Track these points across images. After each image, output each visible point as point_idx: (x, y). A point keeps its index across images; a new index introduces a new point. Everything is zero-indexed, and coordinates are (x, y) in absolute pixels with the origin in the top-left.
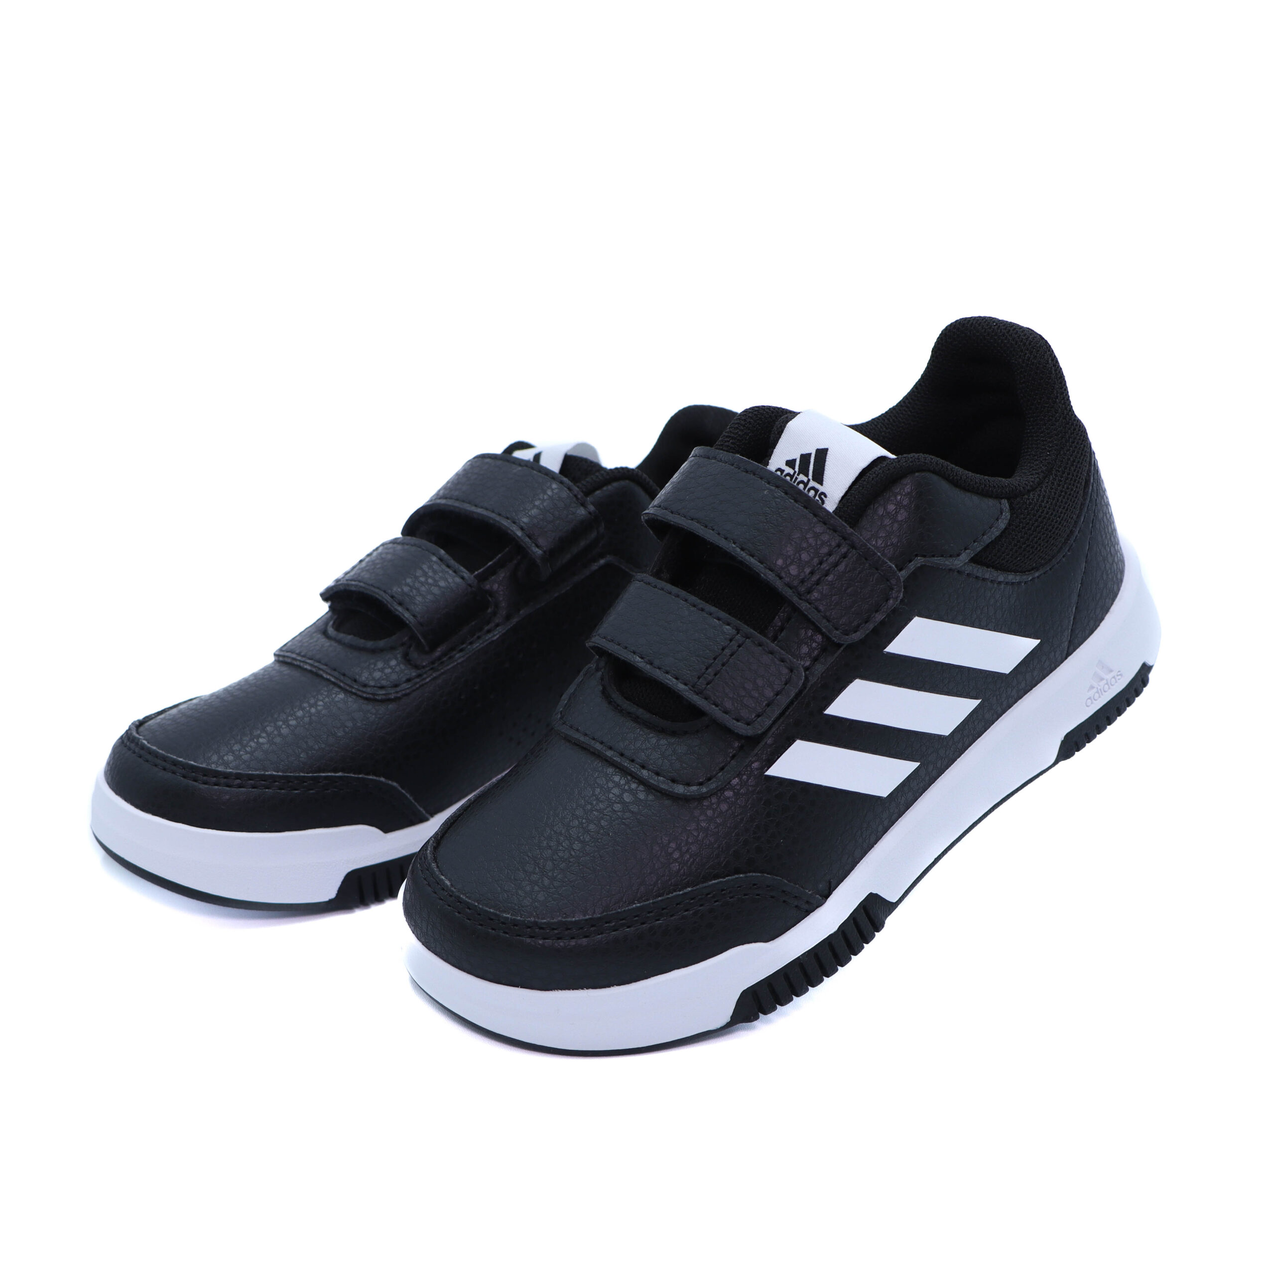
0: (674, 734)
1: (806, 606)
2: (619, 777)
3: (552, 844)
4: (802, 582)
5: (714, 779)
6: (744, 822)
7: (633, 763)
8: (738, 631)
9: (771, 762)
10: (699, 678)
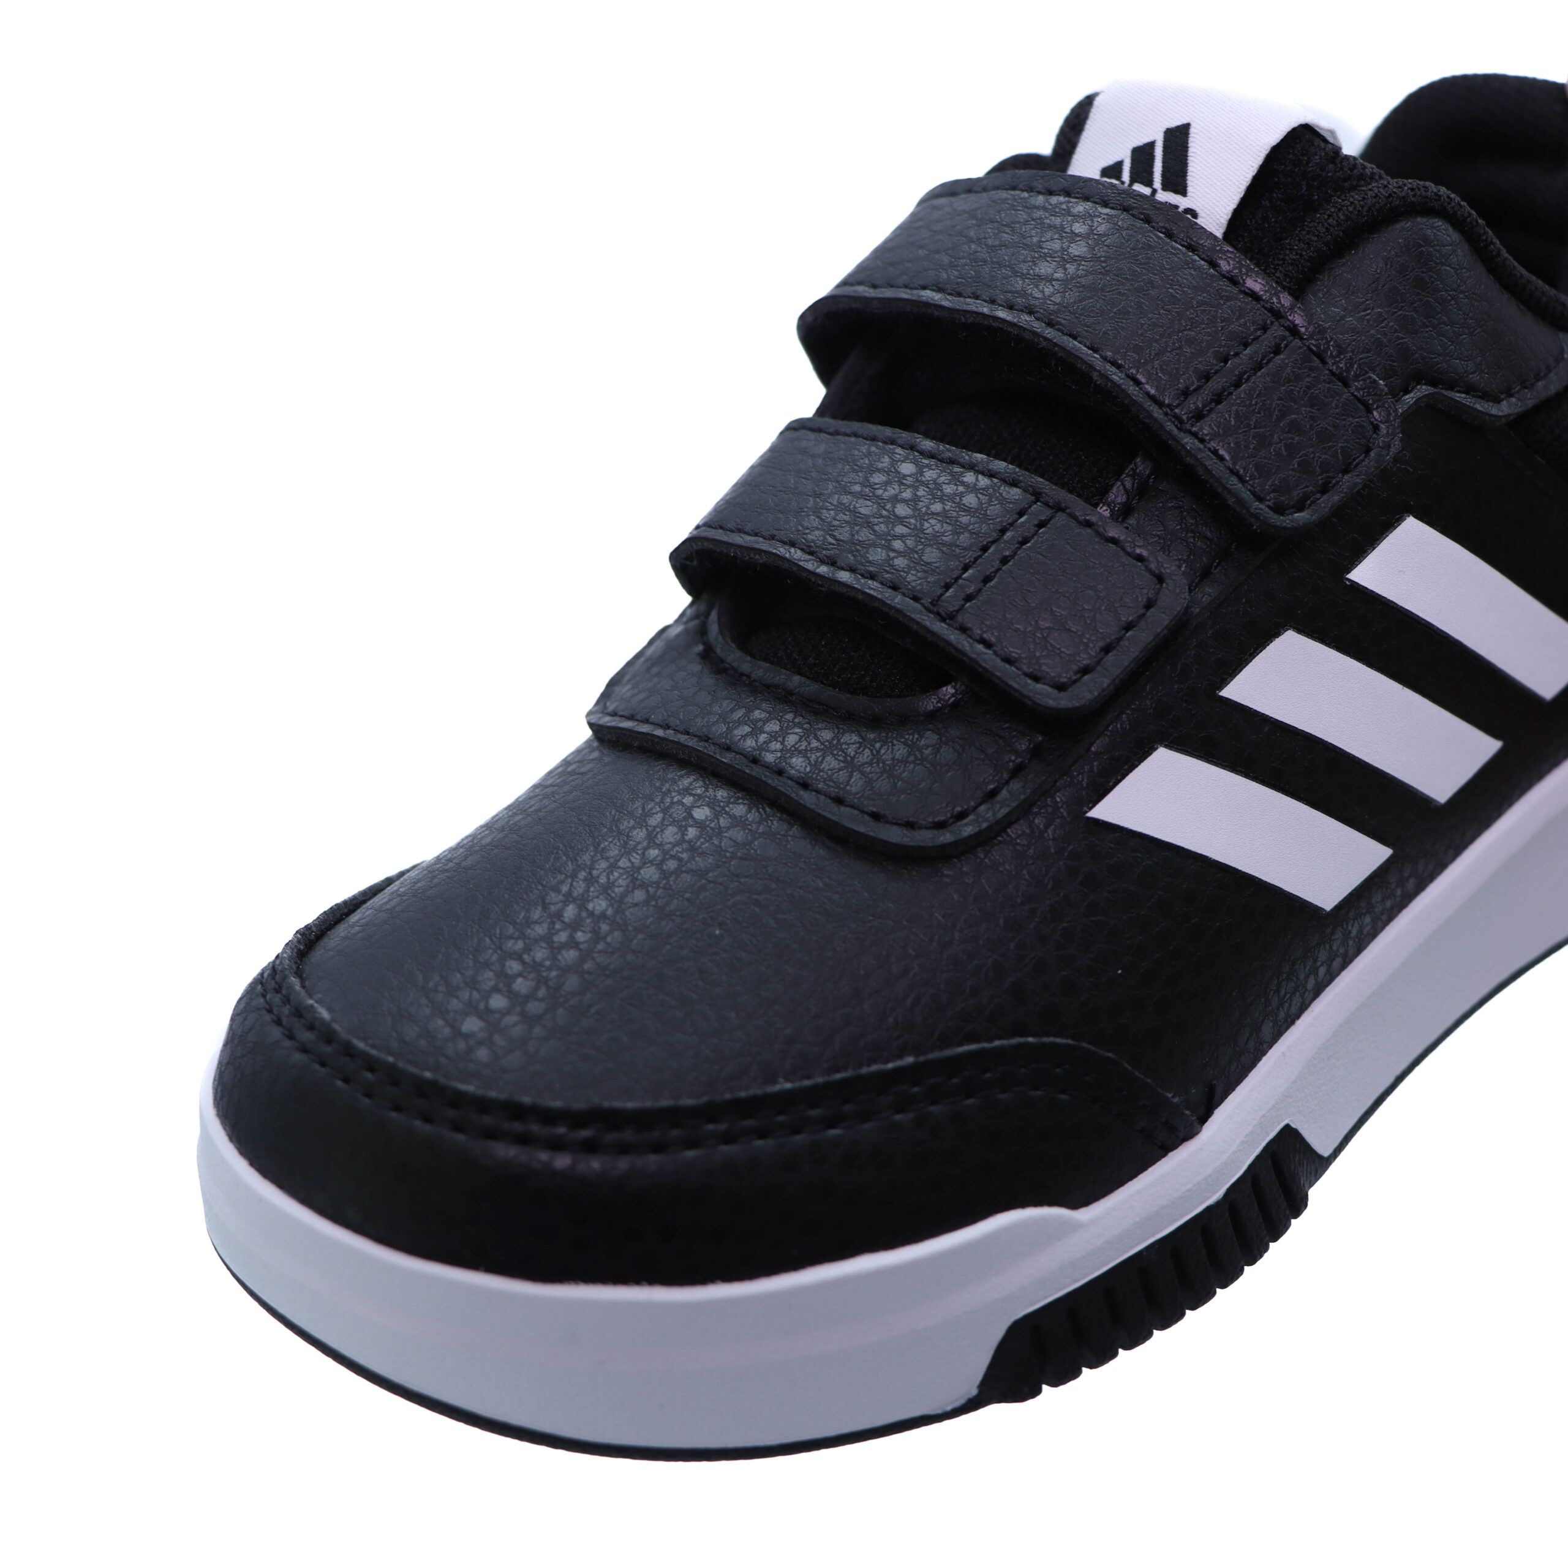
0: (875, 722)
1: (1193, 444)
2: (746, 807)
3: (580, 936)
4: (1186, 393)
5: (971, 817)
6: (1037, 919)
7: (781, 778)
8: (1037, 496)
9: (1101, 791)
10: (947, 587)
